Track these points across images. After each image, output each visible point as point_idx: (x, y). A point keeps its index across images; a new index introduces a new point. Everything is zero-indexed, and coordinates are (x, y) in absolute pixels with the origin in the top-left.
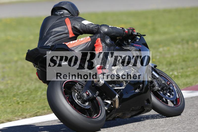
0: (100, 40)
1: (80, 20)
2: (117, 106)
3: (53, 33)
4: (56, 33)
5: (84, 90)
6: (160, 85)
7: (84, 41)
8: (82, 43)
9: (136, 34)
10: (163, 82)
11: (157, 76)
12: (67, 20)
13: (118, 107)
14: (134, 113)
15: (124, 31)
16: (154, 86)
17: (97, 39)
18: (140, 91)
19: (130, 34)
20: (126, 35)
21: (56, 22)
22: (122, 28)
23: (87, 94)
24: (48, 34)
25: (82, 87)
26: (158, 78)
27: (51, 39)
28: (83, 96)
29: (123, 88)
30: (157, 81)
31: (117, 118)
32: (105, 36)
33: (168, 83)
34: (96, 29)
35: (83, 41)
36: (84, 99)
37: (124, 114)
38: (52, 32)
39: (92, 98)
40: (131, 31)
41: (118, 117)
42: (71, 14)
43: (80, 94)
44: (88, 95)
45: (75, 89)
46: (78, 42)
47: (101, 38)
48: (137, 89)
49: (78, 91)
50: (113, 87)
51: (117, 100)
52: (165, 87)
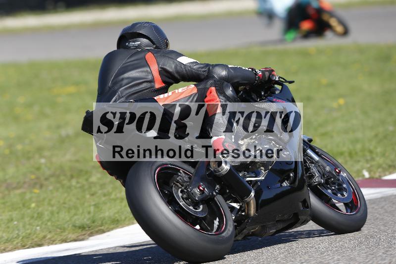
0: (215, 91)
1: (173, 56)
2: (252, 211)
3: (125, 82)
4: (130, 80)
5: (193, 183)
6: (322, 174)
7: (185, 93)
8: (182, 96)
9: (277, 79)
10: (328, 168)
11: (316, 158)
12: (150, 57)
13: (255, 215)
14: (280, 226)
15: (256, 74)
16: (312, 176)
17: (208, 89)
18: (290, 184)
19: (267, 79)
20: (259, 81)
21: (129, 60)
22: (252, 69)
23: (200, 190)
24: (115, 83)
25: (190, 178)
26: (317, 162)
27: (122, 93)
28: (192, 194)
29: (262, 178)
30: (316, 167)
31: (251, 235)
32: (223, 83)
33: (337, 170)
34: (204, 71)
35: (182, 93)
36: (196, 200)
37: (264, 227)
38: (123, 79)
39: (209, 197)
40: (267, 74)
41: (253, 234)
42: (154, 46)
43: (188, 191)
44: (202, 192)
45: (178, 182)
46: (174, 94)
47: (215, 87)
48: (284, 181)
49: (182, 186)
50: (245, 177)
51: (252, 201)
52: (331, 178)
